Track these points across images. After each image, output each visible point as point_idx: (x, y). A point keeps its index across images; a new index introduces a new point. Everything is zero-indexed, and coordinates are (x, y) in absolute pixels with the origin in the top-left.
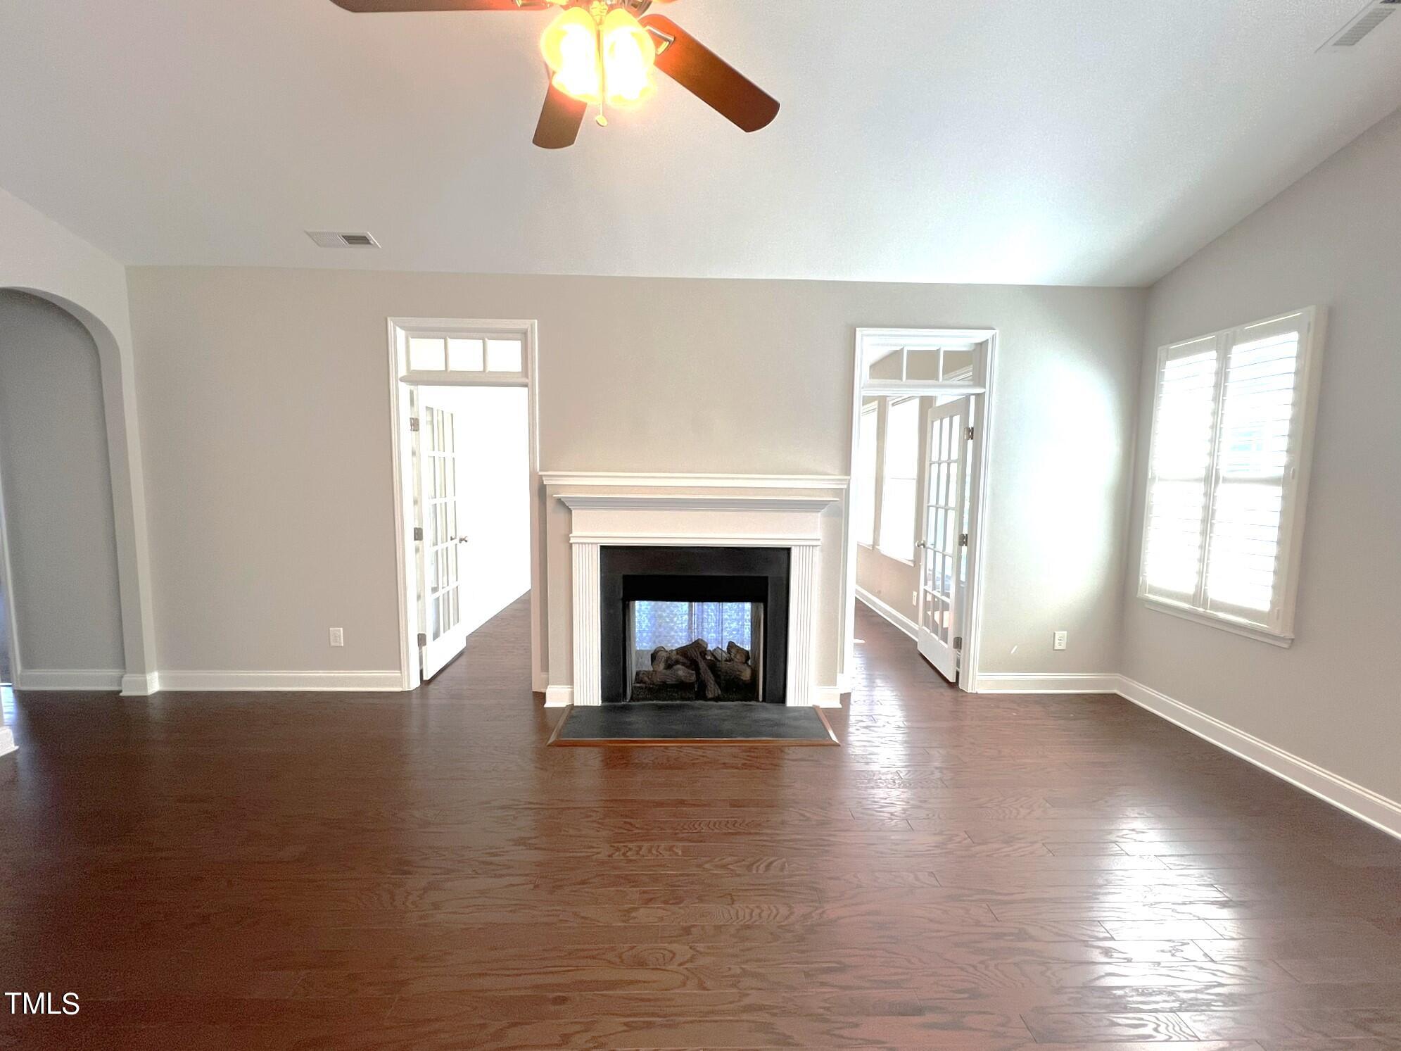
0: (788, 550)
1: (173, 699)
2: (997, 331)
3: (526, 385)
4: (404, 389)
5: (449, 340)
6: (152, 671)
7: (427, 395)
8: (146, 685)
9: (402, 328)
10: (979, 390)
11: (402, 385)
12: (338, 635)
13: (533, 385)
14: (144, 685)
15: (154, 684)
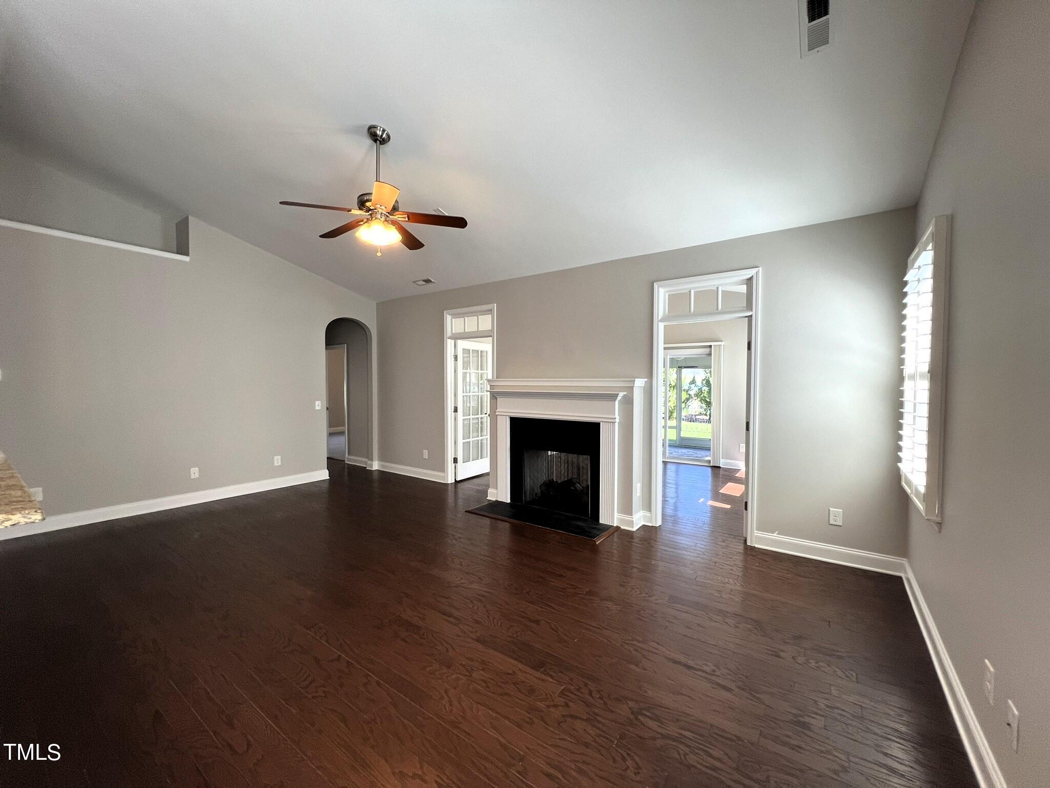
0: (599, 424)
1: (381, 473)
2: (760, 268)
3: (491, 336)
4: (450, 344)
5: (466, 318)
6: (375, 461)
7: (462, 344)
8: (372, 465)
9: (449, 315)
10: (749, 314)
11: (449, 341)
12: (426, 454)
13: (494, 336)
14: (372, 466)
15: (376, 466)
